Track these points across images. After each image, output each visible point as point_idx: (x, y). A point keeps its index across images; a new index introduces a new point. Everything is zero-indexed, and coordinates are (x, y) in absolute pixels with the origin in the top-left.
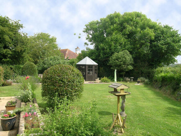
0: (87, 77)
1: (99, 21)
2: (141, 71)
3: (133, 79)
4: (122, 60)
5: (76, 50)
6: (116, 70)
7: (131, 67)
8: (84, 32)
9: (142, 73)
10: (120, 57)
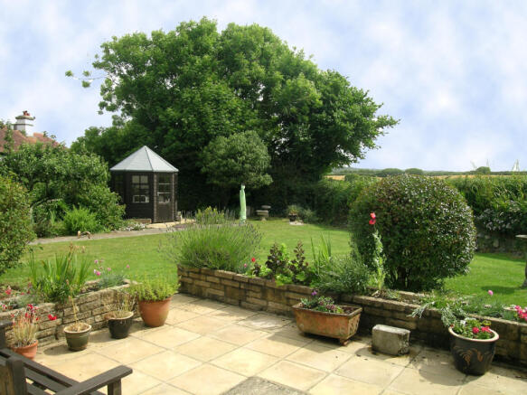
0: (155, 209)
1: (149, 38)
2: (289, 188)
3: (268, 210)
4: (247, 159)
5: (21, 122)
6: (243, 187)
7: (267, 180)
8: (97, 65)
9: (291, 192)
10: (240, 148)
